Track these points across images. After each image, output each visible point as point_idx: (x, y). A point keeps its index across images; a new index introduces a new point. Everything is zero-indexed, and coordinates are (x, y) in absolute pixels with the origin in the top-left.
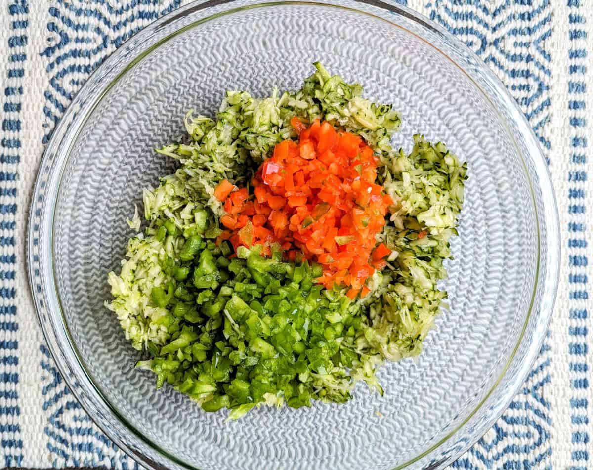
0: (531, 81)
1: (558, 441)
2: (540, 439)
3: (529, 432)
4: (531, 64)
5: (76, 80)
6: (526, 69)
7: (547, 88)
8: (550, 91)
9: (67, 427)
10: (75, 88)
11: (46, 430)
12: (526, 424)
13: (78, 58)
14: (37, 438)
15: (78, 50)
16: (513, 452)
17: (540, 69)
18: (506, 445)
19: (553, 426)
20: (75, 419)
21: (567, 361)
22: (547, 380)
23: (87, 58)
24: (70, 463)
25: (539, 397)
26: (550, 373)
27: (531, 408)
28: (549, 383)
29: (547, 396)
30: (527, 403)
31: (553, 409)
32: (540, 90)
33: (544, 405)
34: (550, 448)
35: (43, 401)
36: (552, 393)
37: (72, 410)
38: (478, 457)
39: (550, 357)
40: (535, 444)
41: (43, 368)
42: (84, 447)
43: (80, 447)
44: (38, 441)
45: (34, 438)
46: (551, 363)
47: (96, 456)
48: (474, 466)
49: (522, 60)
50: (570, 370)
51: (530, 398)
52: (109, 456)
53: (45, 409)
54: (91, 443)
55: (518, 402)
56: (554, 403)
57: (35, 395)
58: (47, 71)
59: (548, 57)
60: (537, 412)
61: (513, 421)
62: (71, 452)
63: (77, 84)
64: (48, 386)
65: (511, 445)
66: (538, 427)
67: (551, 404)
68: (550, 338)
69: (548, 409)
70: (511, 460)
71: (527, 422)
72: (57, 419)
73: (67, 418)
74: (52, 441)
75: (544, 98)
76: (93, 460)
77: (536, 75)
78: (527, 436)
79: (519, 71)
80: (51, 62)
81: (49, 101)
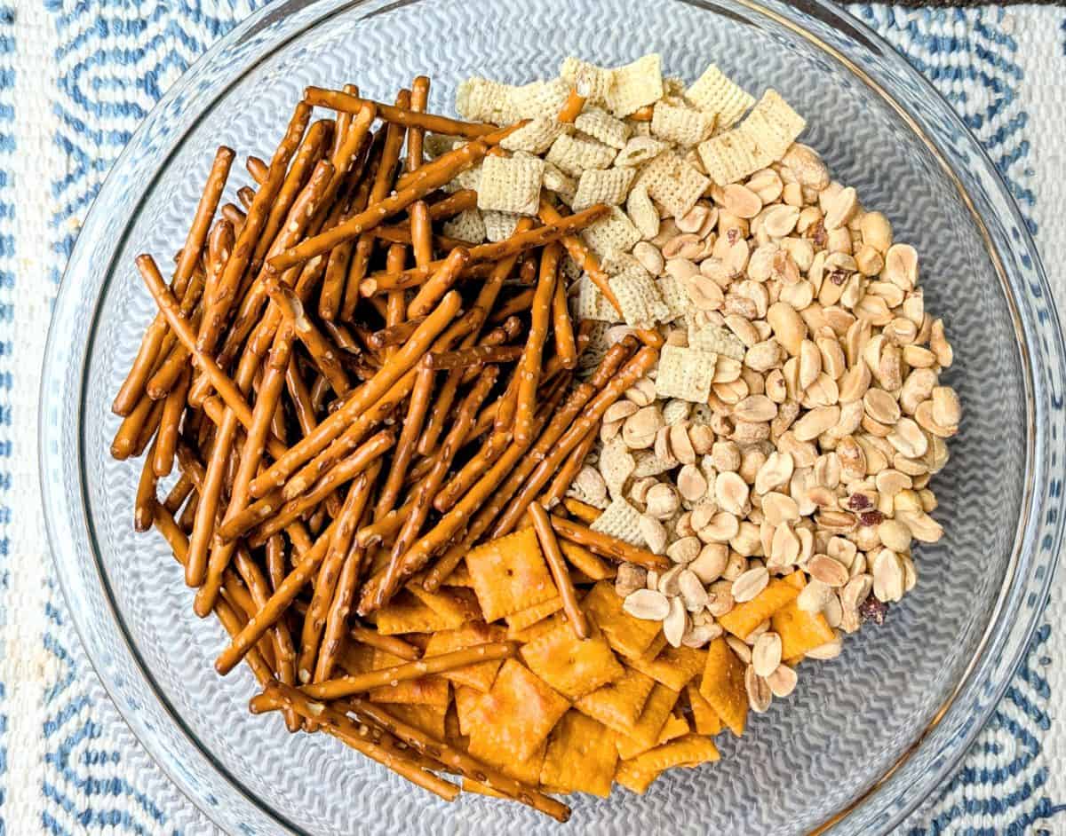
0: (82, 773)
1: (43, 72)
2: (76, 77)
3: (96, 88)
4: (81, 806)
5: (991, 754)
6: (92, 795)
7: (48, 758)
8: (43, 752)
9: (980, 82)
10: (991, 737)
11: (1019, 76)
12: (101, 104)
13: (989, 799)
14: (1037, 60)
15: (989, 815)
16: (127, 52)
17: (63, 797)
18: (141, 63)
19: (50, 102)
20: (964, 97)
21: (19, 221)
22: (59, 187)
23: (970, 799)
24: (972, 14)
25: (75, 154)
26: (52, 200)
27: (91, 134)
28: (55, 181)
29: (59, 155)
30: (99, 142)
31: (50, 132)
32: (64, 754)
33: (66, 141)
34: (57, 59)
35: (1027, 129)
36: (50, 161)
37: (971, 114)
38: (194, 39)
39: (53, 229)
40: (86, 68)
41: (1029, 192)
42: (947, 45)
43: (954, 45)
44: (1035, 54)
45: (1042, 60)
46: (51, 218)
47: (923, 29)
48: (202, 24)
49: (100, 815)
50: (13, 206)
51: (91, 151)
52: (899, 30)
53: (1024, 116)
54: (932, 53)
55: (115, 144)
56: (48, 144)
57: (1044, 141)
58: (1046, 769)
59: (47, 821)
60: (80, 127)
61: (126, 108)
62: (970, 36)
63: (987, 747)
64: (1017, 157)
65: (131, 65)
66: (79, 98)
67: (54, 142)
68: (52, 266)
69: (58, 133)
70: (132, 36)
71: (100, 108)
72: (999, 96)
73: (979, 98)
74: (1007, 55)
75: (56, 739)
76: (930, 22)
77: (70, 784)
78: (100, 81)
79: (107, 791)
80: (1041, 788)
81: (1042, 710)
